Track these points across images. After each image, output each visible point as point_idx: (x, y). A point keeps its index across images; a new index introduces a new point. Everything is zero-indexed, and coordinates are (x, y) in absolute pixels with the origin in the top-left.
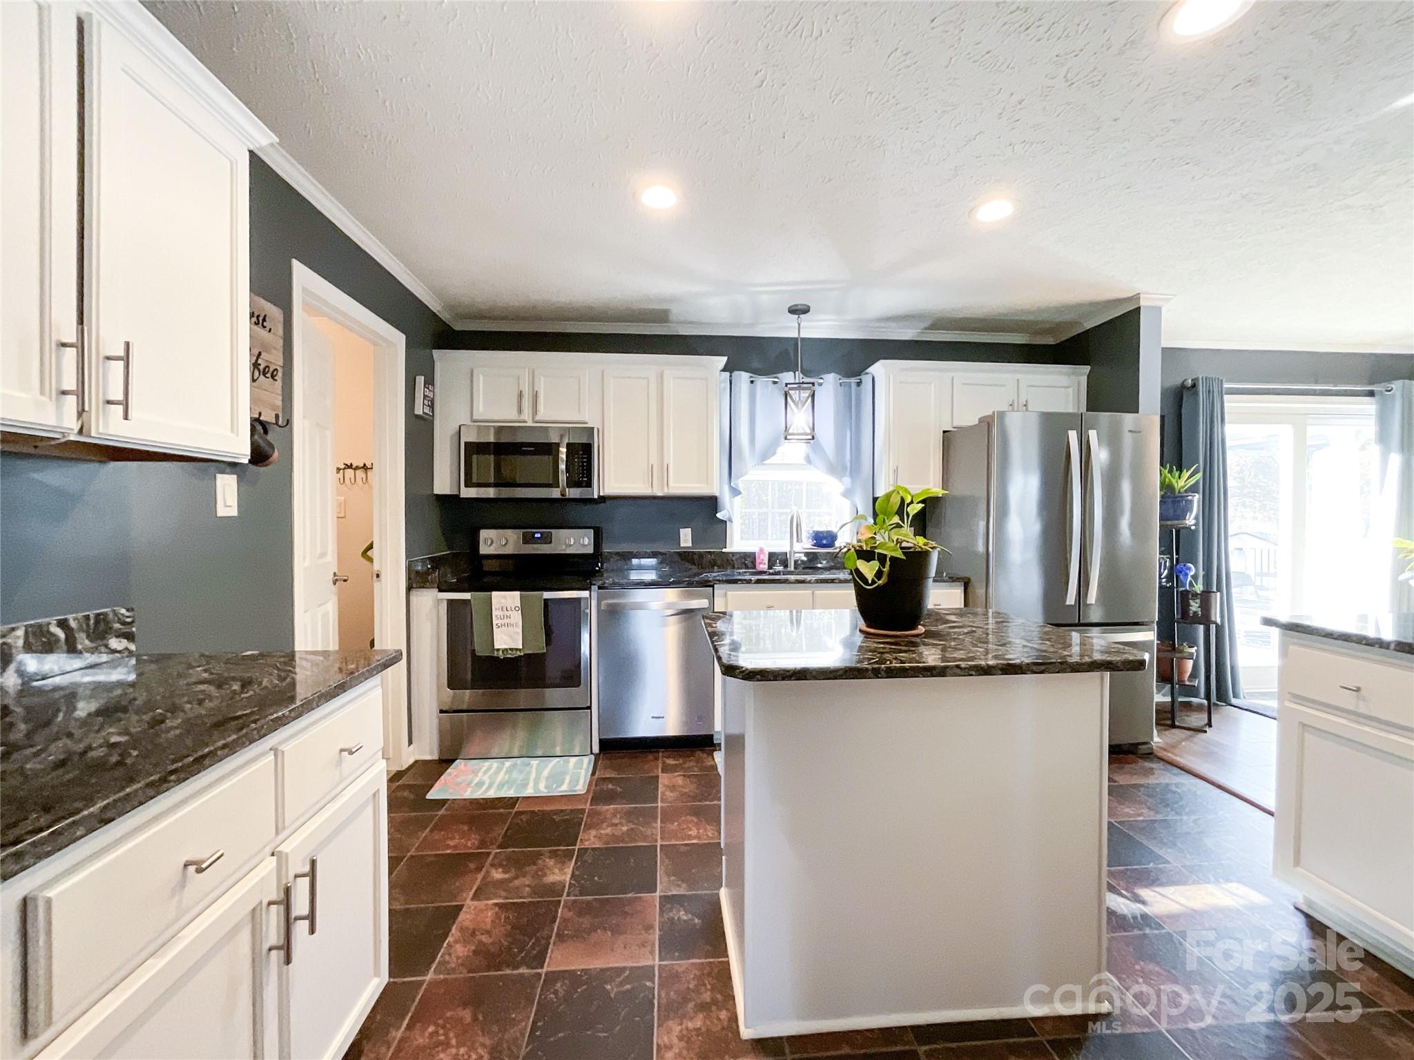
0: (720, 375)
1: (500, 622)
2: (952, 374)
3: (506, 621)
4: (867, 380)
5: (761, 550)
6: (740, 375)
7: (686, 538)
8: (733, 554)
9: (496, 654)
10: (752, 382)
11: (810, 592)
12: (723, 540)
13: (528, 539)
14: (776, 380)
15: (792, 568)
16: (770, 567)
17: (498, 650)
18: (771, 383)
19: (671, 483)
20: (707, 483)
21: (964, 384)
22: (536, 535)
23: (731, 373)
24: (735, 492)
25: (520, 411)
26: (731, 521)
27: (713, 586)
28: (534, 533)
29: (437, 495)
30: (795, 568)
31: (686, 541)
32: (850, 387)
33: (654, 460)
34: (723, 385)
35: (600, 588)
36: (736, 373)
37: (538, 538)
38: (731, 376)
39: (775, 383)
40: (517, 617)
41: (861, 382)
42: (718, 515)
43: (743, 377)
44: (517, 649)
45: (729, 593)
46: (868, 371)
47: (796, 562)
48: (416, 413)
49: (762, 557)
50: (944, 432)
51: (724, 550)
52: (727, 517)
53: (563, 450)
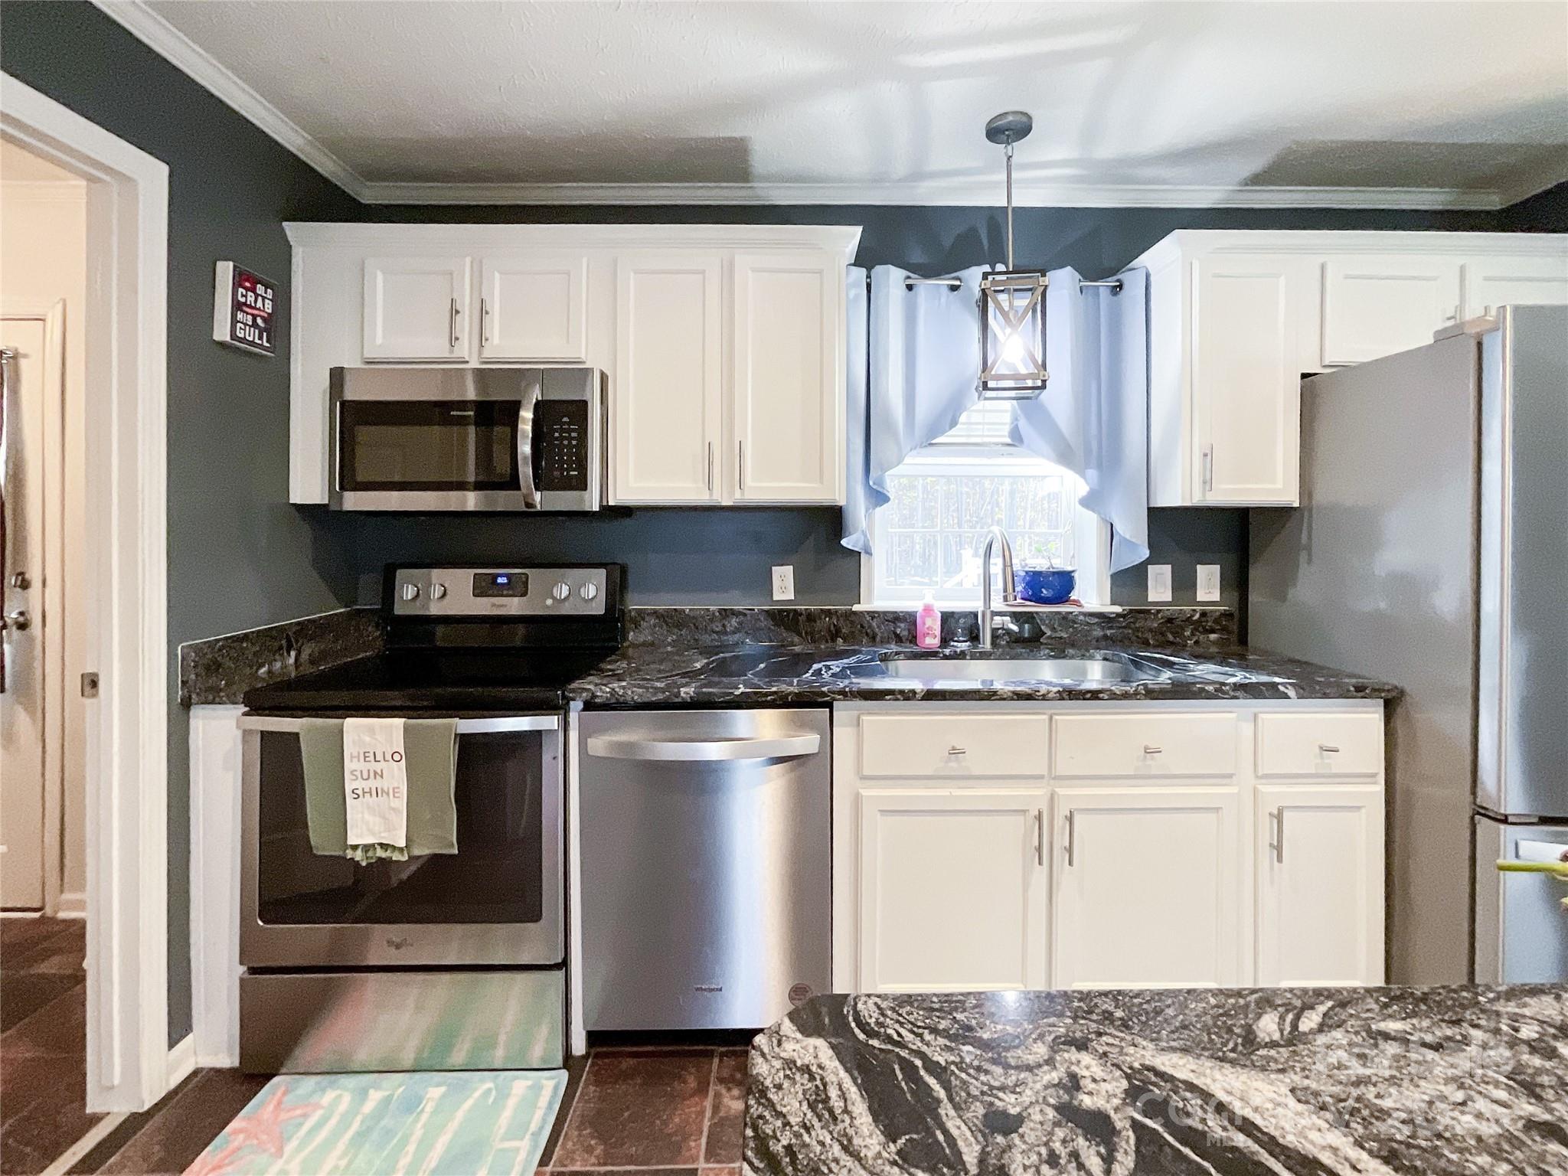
0: (848, 273)
1: (359, 784)
2: (1321, 259)
3: (373, 784)
4: (1133, 280)
5: (928, 610)
6: (888, 272)
7: (783, 584)
8: (873, 615)
9: (349, 854)
10: (910, 287)
11: (1045, 717)
12: (853, 587)
13: (484, 587)
14: (957, 283)
15: (986, 644)
16: (945, 641)
17: (355, 847)
18: (945, 291)
19: (749, 481)
20: (822, 483)
21: (1347, 277)
22: (500, 580)
23: (869, 270)
24: (878, 497)
25: (453, 339)
26: (869, 553)
27: (829, 705)
28: (496, 576)
29: (294, 505)
30: (994, 643)
31: (783, 590)
32: (1098, 295)
33: (714, 436)
34: (852, 293)
35: (589, 706)
36: (879, 270)
37: (502, 584)
38: (869, 276)
39: (954, 288)
40: (397, 776)
41: (1121, 287)
42: (844, 542)
43: (892, 277)
44: (394, 848)
45: (864, 718)
46: (1135, 263)
47: (994, 630)
48: (217, 337)
49: (929, 622)
50: (1304, 376)
51: (856, 608)
52: (861, 543)
53: (527, 414)
